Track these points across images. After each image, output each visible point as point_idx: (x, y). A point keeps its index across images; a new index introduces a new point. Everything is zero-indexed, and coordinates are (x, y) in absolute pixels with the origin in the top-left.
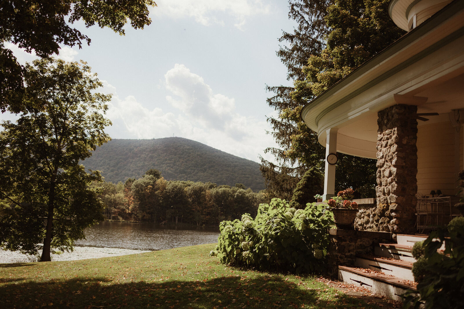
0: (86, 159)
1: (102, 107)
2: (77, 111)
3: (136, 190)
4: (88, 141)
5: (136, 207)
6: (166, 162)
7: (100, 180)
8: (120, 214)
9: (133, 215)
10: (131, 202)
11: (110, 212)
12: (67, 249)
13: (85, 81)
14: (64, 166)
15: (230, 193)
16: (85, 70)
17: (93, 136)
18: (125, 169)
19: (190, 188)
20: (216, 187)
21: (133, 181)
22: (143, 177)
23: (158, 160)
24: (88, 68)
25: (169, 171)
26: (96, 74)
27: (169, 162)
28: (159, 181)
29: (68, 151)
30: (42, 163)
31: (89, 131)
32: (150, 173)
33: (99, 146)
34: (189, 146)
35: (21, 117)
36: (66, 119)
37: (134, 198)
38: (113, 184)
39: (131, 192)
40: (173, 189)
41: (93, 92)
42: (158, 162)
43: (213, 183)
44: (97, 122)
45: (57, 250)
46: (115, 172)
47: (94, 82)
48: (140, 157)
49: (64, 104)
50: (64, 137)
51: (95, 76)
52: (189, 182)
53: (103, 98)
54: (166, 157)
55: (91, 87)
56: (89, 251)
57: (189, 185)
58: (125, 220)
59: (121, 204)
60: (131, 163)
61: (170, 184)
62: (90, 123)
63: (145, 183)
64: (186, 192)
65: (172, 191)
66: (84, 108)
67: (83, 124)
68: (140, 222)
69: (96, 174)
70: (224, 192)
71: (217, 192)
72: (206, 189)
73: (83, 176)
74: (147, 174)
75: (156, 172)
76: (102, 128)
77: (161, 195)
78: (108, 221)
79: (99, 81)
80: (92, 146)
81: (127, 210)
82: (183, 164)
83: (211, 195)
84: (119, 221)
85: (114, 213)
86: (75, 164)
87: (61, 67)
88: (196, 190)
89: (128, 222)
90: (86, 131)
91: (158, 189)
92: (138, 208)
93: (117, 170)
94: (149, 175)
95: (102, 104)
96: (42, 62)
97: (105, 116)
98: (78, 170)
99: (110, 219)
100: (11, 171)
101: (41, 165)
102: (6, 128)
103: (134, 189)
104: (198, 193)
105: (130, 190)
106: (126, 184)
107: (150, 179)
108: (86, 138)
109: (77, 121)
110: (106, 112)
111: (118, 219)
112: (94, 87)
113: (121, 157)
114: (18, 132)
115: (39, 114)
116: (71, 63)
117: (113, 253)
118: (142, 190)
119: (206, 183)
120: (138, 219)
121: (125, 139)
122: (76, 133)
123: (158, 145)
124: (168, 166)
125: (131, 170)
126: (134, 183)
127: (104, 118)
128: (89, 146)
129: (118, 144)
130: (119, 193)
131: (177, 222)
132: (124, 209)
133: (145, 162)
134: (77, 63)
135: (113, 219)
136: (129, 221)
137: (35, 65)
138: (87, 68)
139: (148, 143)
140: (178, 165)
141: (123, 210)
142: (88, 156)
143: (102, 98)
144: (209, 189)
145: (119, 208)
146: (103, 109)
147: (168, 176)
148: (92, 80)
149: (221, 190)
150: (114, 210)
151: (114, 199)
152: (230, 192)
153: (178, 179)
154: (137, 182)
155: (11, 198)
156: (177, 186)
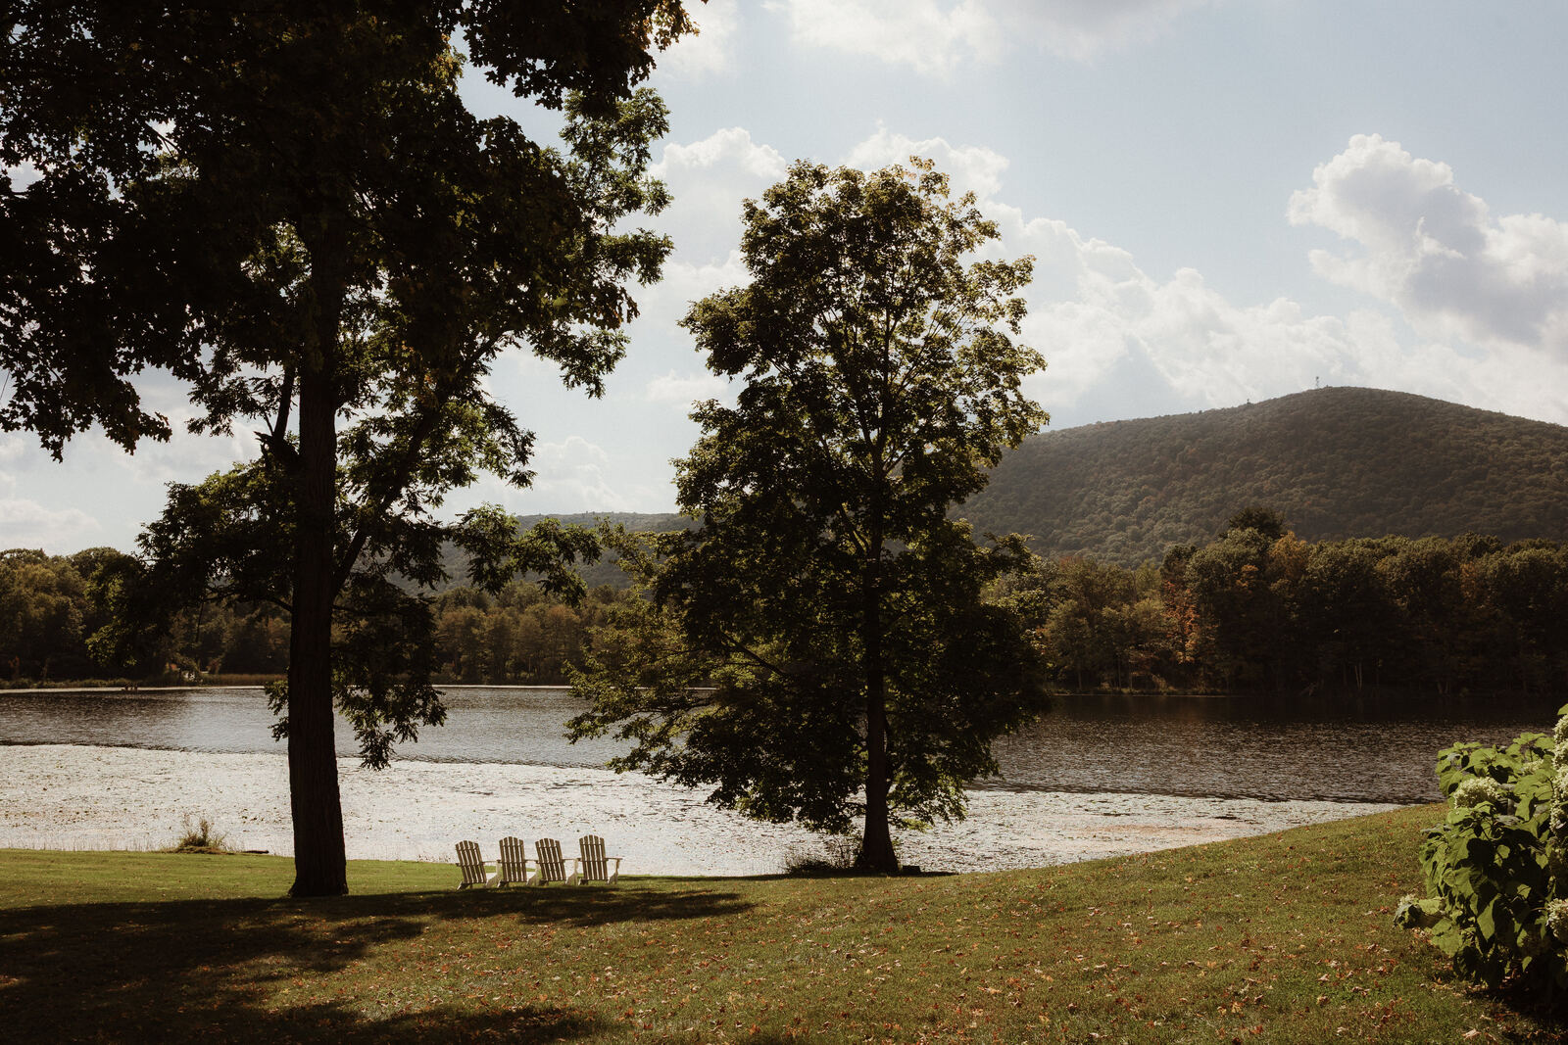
0: (970, 499)
1: (1007, 311)
2: (924, 334)
3: (1202, 585)
4: (968, 436)
5: (1208, 641)
6: (1302, 477)
7: (1025, 569)
8: (1157, 668)
9: (1202, 669)
10: (1190, 627)
11: (1124, 662)
12: (942, 810)
13: (934, 227)
14: (900, 531)
15: (1557, 567)
16: (930, 190)
17: (986, 415)
18: (1162, 516)
19: (1397, 560)
20: (1498, 548)
21: (1189, 556)
22: (1220, 539)
23: (1270, 473)
24: (938, 179)
25: (1315, 508)
26: (970, 198)
27: (1312, 476)
28: (1278, 547)
29: (908, 477)
30: (833, 527)
31: (969, 400)
32: (1246, 520)
33: (1013, 447)
34: (1379, 413)
35: (746, 385)
36: (889, 367)
37: (1197, 611)
38: (1125, 571)
39: (1187, 592)
40: (1334, 571)
41: (966, 261)
42: (1274, 482)
43: (1483, 534)
44: (994, 365)
45: (910, 815)
46: (1129, 531)
47: (966, 225)
48: (1206, 470)
49: (878, 319)
50: (890, 434)
51: (969, 204)
52: (1388, 541)
53: (1003, 275)
54: (1298, 463)
55: (956, 247)
56: (1040, 807)
57: (1394, 552)
58: (1175, 687)
59: (1156, 634)
60: (1180, 494)
61: (1320, 554)
62: (972, 372)
63: (1229, 558)
64: (1383, 575)
65: (1331, 578)
66: (945, 321)
67: (948, 379)
68: (1227, 691)
69: (1010, 546)
70: (1533, 562)
71: (1505, 568)
72: (1460, 559)
73: (968, 559)
74: (1234, 526)
75: (1264, 517)
76: (1014, 384)
77: (1292, 596)
78: (1121, 692)
79: (981, 221)
80: (984, 449)
81: (1181, 653)
82: (1363, 479)
83: (1482, 580)
84: (1155, 690)
85: (1136, 665)
86: (938, 518)
87: (851, 194)
88: (1421, 566)
89: (1186, 694)
90: (959, 403)
91: (1280, 573)
92: (1217, 643)
93: (1138, 523)
94: (1243, 529)
95: (1004, 300)
96: (792, 188)
97: (1015, 341)
98: (948, 541)
99: (1125, 685)
100: (741, 563)
101: (830, 535)
102: (707, 426)
103: (1196, 580)
104: (1430, 575)
105: (1183, 585)
106: (1167, 565)
107: (1246, 545)
108: (964, 424)
109: (928, 369)
110: (1019, 324)
111: (1154, 685)
112: (969, 244)
113: (1143, 477)
114: (745, 435)
115: (801, 366)
116: (883, 174)
117: (1119, 811)
118: (1223, 583)
119: (1457, 538)
120: (1220, 682)
121: (1151, 416)
122: (926, 413)
123: (1267, 424)
124: (1310, 492)
125: (1183, 518)
126: (1192, 562)
127: (1015, 345)
128: (974, 451)
129: (1129, 438)
130: (1145, 598)
131: (1360, 684)
132: (1170, 652)
133: (1227, 488)
134: (900, 172)
135: (1136, 686)
136: (1189, 691)
137: (773, 206)
138: (934, 181)
139: (1231, 421)
140: (1343, 483)
141: (1167, 654)
142: (977, 487)
143: (998, 277)
144: (1469, 559)
145: (1151, 649)
146: (1008, 317)
147: (1310, 527)
148: (958, 217)
149: (1519, 559)
150: (1134, 655)
151: (1130, 619)
152: (1556, 561)
153: (1351, 532)
154: (1203, 556)
155: (753, 649)
156: (1347, 558)
